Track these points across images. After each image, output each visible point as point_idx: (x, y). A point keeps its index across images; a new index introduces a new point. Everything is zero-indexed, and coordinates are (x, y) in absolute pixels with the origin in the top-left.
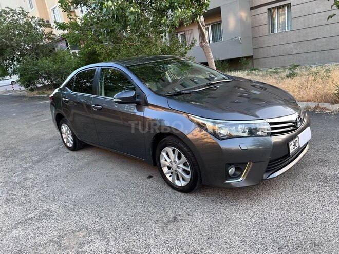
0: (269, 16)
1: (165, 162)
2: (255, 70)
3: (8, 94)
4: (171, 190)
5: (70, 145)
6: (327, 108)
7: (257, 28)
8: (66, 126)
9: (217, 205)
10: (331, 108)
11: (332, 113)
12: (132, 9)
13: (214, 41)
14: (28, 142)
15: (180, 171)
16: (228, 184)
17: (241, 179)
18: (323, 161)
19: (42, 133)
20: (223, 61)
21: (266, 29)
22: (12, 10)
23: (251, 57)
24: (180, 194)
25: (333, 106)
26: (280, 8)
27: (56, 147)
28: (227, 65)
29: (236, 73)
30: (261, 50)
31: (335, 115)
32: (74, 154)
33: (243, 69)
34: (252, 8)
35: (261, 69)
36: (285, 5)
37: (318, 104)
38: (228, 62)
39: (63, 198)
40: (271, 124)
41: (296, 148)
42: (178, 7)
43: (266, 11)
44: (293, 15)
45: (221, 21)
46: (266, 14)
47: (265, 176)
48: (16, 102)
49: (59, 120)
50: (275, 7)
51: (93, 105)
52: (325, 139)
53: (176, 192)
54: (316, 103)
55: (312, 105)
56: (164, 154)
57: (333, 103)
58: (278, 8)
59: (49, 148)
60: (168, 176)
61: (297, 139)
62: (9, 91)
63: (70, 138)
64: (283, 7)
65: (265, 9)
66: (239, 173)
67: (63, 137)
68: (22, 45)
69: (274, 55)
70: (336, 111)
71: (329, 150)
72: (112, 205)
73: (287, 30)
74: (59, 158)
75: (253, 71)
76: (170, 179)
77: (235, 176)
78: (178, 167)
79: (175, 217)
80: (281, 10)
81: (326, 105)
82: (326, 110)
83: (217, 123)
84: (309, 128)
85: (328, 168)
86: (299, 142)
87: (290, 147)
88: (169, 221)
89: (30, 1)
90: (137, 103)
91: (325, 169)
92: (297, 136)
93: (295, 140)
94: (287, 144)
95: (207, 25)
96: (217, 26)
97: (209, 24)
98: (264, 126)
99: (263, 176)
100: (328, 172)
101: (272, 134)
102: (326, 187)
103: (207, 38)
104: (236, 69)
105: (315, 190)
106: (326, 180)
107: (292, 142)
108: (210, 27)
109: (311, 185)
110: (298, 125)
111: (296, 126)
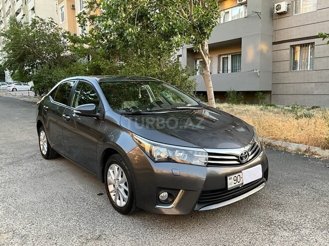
0: (291, 53)
1: (111, 179)
2: (271, 106)
3: (22, 99)
4: (112, 209)
5: (45, 153)
6: (318, 152)
7: (278, 63)
8: (44, 133)
9: (148, 230)
10: (321, 154)
11: (320, 158)
12: (130, 29)
13: (232, 71)
14: (13, 145)
15: (122, 190)
16: (158, 209)
17: (171, 206)
18: (279, 205)
19: (30, 138)
20: (238, 92)
21: (287, 66)
22: (42, 20)
23: (269, 92)
24: (119, 214)
25: (323, 151)
26: (304, 46)
27: (34, 153)
28: (242, 97)
29: (250, 106)
30: (281, 86)
31: (323, 161)
32: (46, 162)
33: (258, 103)
34: (274, 43)
35: (278, 106)
36: (309, 44)
37: (309, 148)
38: (243, 95)
39: (10, 200)
40: (210, 154)
41: (237, 184)
42: (178, 33)
43: (289, 47)
44: (316, 55)
45: (241, 52)
46: (289, 51)
47: (197, 207)
48: (25, 106)
49: (40, 126)
50: (298, 45)
51: (64, 115)
52: (296, 183)
53: (116, 212)
54: (307, 147)
55: (303, 148)
56: (110, 171)
57: (324, 148)
58: (301, 46)
59: (27, 153)
60: (112, 194)
61: (240, 174)
62: (25, 96)
63: (46, 146)
64: (307, 45)
65: (288, 45)
66: (170, 200)
67: (41, 144)
68: (43, 54)
69: (294, 93)
70: (326, 157)
71: (293, 195)
72: (50, 215)
73: (309, 69)
74: (29, 164)
75: (269, 107)
76: (113, 198)
77: (167, 202)
78: (120, 186)
79: (100, 236)
80: (304, 48)
81: (318, 150)
82: (316, 155)
83: (155, 145)
84: (260, 166)
85: (280, 212)
86: (243, 178)
87: (229, 181)
88: (92, 238)
89: (62, 14)
90: (97, 117)
91: (275, 213)
92: (240, 172)
93: (237, 175)
94: (225, 177)
95: (228, 54)
96: (237, 57)
97: (230, 54)
98: (202, 154)
99: (195, 207)
100: (277, 216)
101: (209, 165)
102: (265, 230)
103: (208, 66)
104: (252, 103)
105: (252, 232)
106: (271, 223)
107: (233, 176)
108: (230, 57)
109: (251, 227)
110: (244, 160)
111: (240, 160)
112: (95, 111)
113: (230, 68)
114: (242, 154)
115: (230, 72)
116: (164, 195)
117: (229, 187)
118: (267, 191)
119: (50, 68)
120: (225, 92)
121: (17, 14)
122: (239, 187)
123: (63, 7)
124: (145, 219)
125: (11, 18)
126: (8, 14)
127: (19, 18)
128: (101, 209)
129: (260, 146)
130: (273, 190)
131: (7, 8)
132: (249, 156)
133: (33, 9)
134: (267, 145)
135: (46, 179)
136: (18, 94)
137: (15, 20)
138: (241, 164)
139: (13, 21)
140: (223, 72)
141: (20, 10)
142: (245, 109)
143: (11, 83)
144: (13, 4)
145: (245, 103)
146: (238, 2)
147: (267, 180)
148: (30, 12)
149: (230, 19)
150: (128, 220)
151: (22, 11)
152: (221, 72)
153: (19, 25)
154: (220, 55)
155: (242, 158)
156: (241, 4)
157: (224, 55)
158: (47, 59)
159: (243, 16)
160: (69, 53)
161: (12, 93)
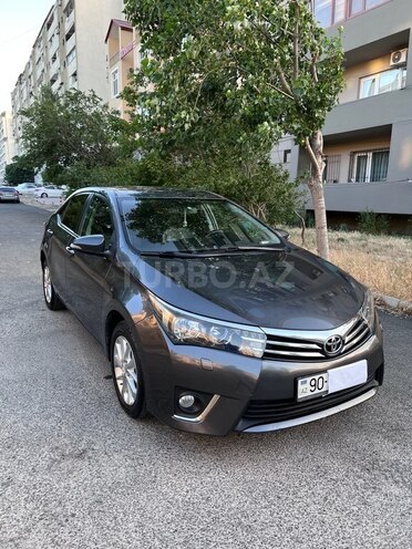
1: (118, 359)
5: (49, 300)
9: (161, 451)
13: (372, 180)
15: (130, 380)
16: (176, 420)
17: (198, 419)
20: (379, 215)
22: (79, 92)
28: (386, 223)
38: (388, 219)
40: (270, 337)
41: (317, 391)
45: (389, 148)
47: (240, 426)
49: (44, 260)
51: (67, 248)
56: (118, 345)
59: (28, 297)
60: (119, 382)
61: (324, 375)
66: (196, 409)
67: (45, 286)
68: (81, 144)
72: (23, 404)
74: (25, 316)
76: (120, 388)
77: (190, 412)
78: (127, 372)
79: (84, 451)
83: (177, 314)
84: (364, 363)
85: (395, 444)
86: (329, 382)
87: (300, 387)
88: (71, 454)
89: (115, 83)
90: (106, 256)
91: (388, 445)
92: (325, 371)
93: (316, 377)
94: (294, 380)
95: (367, 151)
96: (382, 156)
97: (370, 151)
98: (257, 337)
99: (237, 424)
100: (388, 451)
101: (266, 356)
102: (360, 478)
103: (321, 173)
104: (400, 234)
105: (334, 477)
106: (373, 465)
107: (309, 379)
108: (370, 155)
109: (336, 467)
110: (334, 351)
111: (327, 351)
112: (102, 247)
113: (368, 174)
114: (330, 341)
115: (368, 180)
116: (187, 400)
117: (299, 397)
118: (383, 401)
119: (88, 166)
120: (358, 214)
121: (53, 81)
122: (321, 397)
123: (116, 72)
124: (163, 429)
125: (43, 89)
126: (40, 82)
127: (55, 87)
128: (101, 403)
129: (370, 326)
130: (396, 398)
131: (39, 73)
132: (344, 344)
133: (75, 75)
134: (406, 312)
135: (40, 342)
136: (48, 202)
137: (49, 91)
138: (327, 358)
139: (47, 92)
140: (357, 180)
141: (56, 76)
142: (388, 243)
143: (40, 186)
144: (48, 66)
145: (389, 234)
146: (392, 63)
147: (380, 384)
148: (71, 79)
149: (376, 93)
150: (136, 428)
151: (59, 77)
152: (353, 180)
153: (54, 98)
154: (355, 153)
155: (329, 348)
156: (397, 67)
157: (361, 152)
158: (86, 152)
159: (399, 87)
160: (115, 145)
161: (40, 200)
